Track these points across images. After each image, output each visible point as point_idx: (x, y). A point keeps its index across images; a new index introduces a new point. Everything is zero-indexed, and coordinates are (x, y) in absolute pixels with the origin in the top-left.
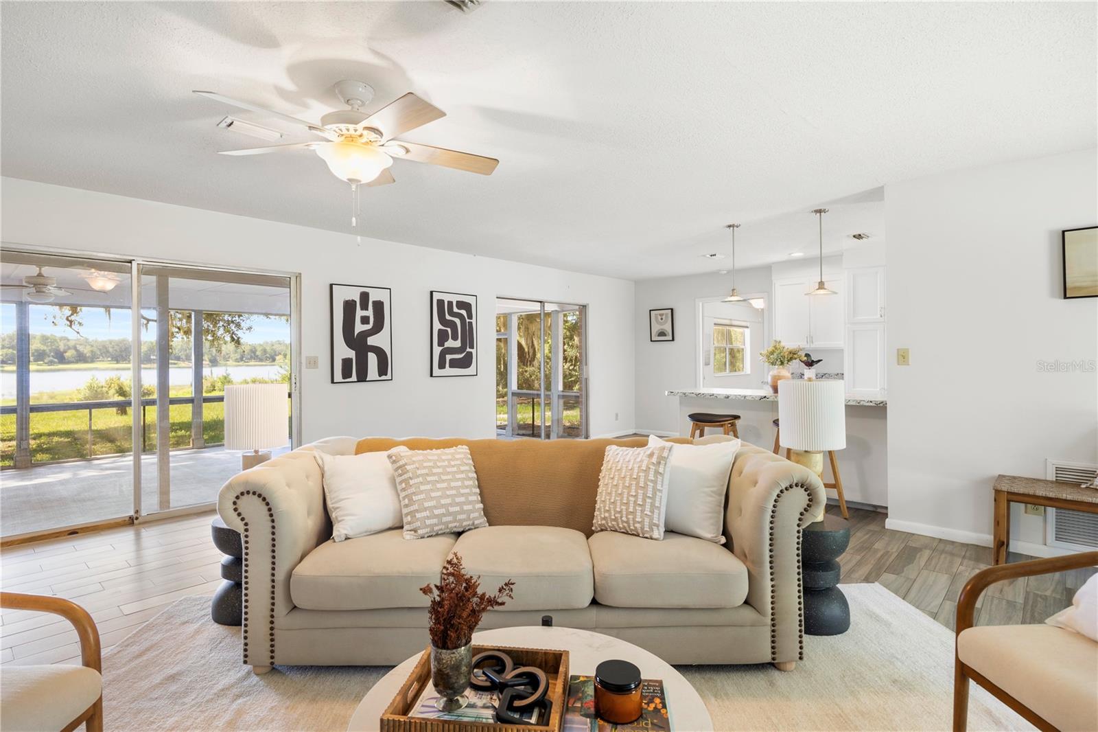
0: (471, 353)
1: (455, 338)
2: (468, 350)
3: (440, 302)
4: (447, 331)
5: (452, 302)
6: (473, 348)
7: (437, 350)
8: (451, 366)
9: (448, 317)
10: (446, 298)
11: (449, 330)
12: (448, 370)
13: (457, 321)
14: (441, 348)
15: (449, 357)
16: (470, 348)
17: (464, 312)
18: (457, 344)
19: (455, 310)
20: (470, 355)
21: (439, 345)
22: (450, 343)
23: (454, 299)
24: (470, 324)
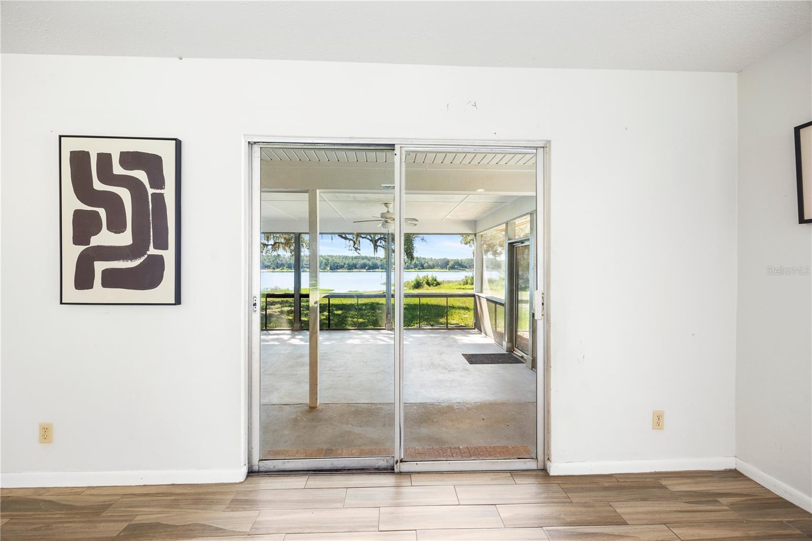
0: (160, 259)
1: (117, 226)
2: (152, 251)
3: (79, 160)
4: (97, 213)
5: (109, 156)
6: (165, 247)
7: (73, 252)
8: (105, 284)
9: (98, 185)
10: (94, 149)
11: (102, 212)
12: (98, 292)
13: (124, 194)
14: (82, 248)
15: (100, 267)
16: (155, 247)
17: (141, 175)
18: (125, 239)
19: (118, 170)
20: (158, 262)
21: (77, 241)
22: (104, 238)
23: (115, 149)
24: (159, 200)
